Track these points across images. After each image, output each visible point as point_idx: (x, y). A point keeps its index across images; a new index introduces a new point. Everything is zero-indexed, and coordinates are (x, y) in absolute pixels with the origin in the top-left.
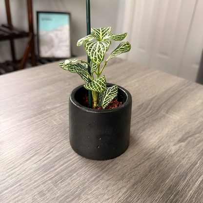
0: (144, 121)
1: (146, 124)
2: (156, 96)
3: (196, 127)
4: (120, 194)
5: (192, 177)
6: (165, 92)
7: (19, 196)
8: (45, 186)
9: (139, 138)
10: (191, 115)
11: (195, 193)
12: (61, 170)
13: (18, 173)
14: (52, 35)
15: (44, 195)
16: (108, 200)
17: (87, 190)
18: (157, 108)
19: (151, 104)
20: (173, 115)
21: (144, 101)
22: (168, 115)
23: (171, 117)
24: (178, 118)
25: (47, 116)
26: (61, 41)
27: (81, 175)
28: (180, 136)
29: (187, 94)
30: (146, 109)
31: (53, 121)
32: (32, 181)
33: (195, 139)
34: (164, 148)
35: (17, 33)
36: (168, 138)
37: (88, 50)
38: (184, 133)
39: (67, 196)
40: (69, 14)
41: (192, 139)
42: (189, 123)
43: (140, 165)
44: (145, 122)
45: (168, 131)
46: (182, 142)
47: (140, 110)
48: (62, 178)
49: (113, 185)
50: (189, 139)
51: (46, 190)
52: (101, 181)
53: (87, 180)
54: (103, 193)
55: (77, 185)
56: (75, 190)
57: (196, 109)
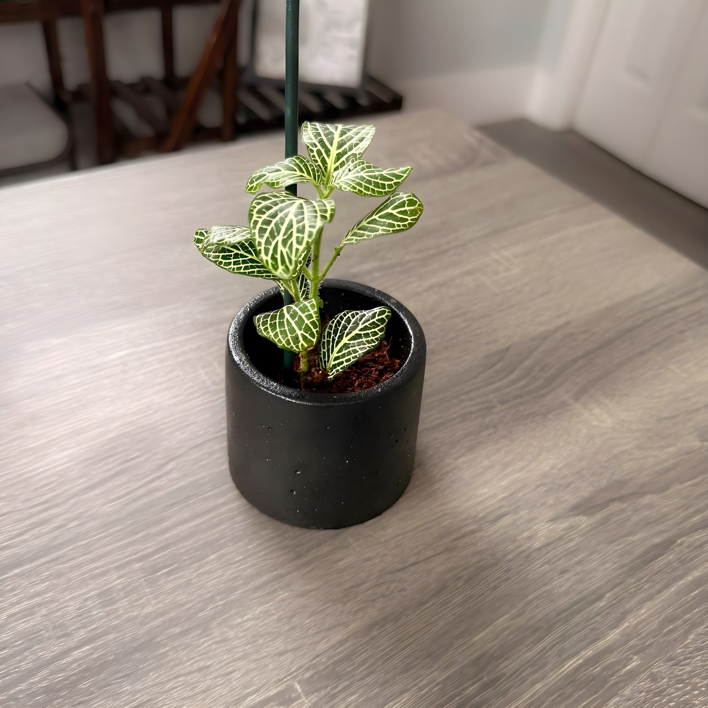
0: (484, 416)
1: (487, 428)
2: (567, 324)
3: (658, 468)
4: (323, 646)
5: (564, 638)
6: (607, 313)
7: (48, 590)
8: (121, 577)
9: (447, 473)
10: (659, 420)
11: (549, 693)
12: (178, 535)
13: (58, 522)
15: (113, 602)
16: (281, 654)
17: (232, 612)
18: (551, 372)
20: (597, 411)
21: (514, 340)
22: (578, 407)
23: (586, 415)
24: (609, 422)
25: (187, 348)
26: (333, 23)
27: (229, 563)
28: (586, 492)
30: (511, 372)
31: (199, 366)
32: (91, 556)
33: (635, 511)
34: (513, 524)
36: (543, 489)
37: (257, 231)
38: (604, 482)
39: (171, 619)
41: (622, 511)
43: (414, 564)
44: (487, 420)
45: (553, 468)
46: (584, 513)
47: (489, 372)
48: (174, 559)
49: (312, 615)
50: (615, 507)
51: (121, 589)
52: (281, 593)
53: (240, 582)
54: (275, 630)
55: (209, 592)
56: (200, 605)
57: (687, 399)
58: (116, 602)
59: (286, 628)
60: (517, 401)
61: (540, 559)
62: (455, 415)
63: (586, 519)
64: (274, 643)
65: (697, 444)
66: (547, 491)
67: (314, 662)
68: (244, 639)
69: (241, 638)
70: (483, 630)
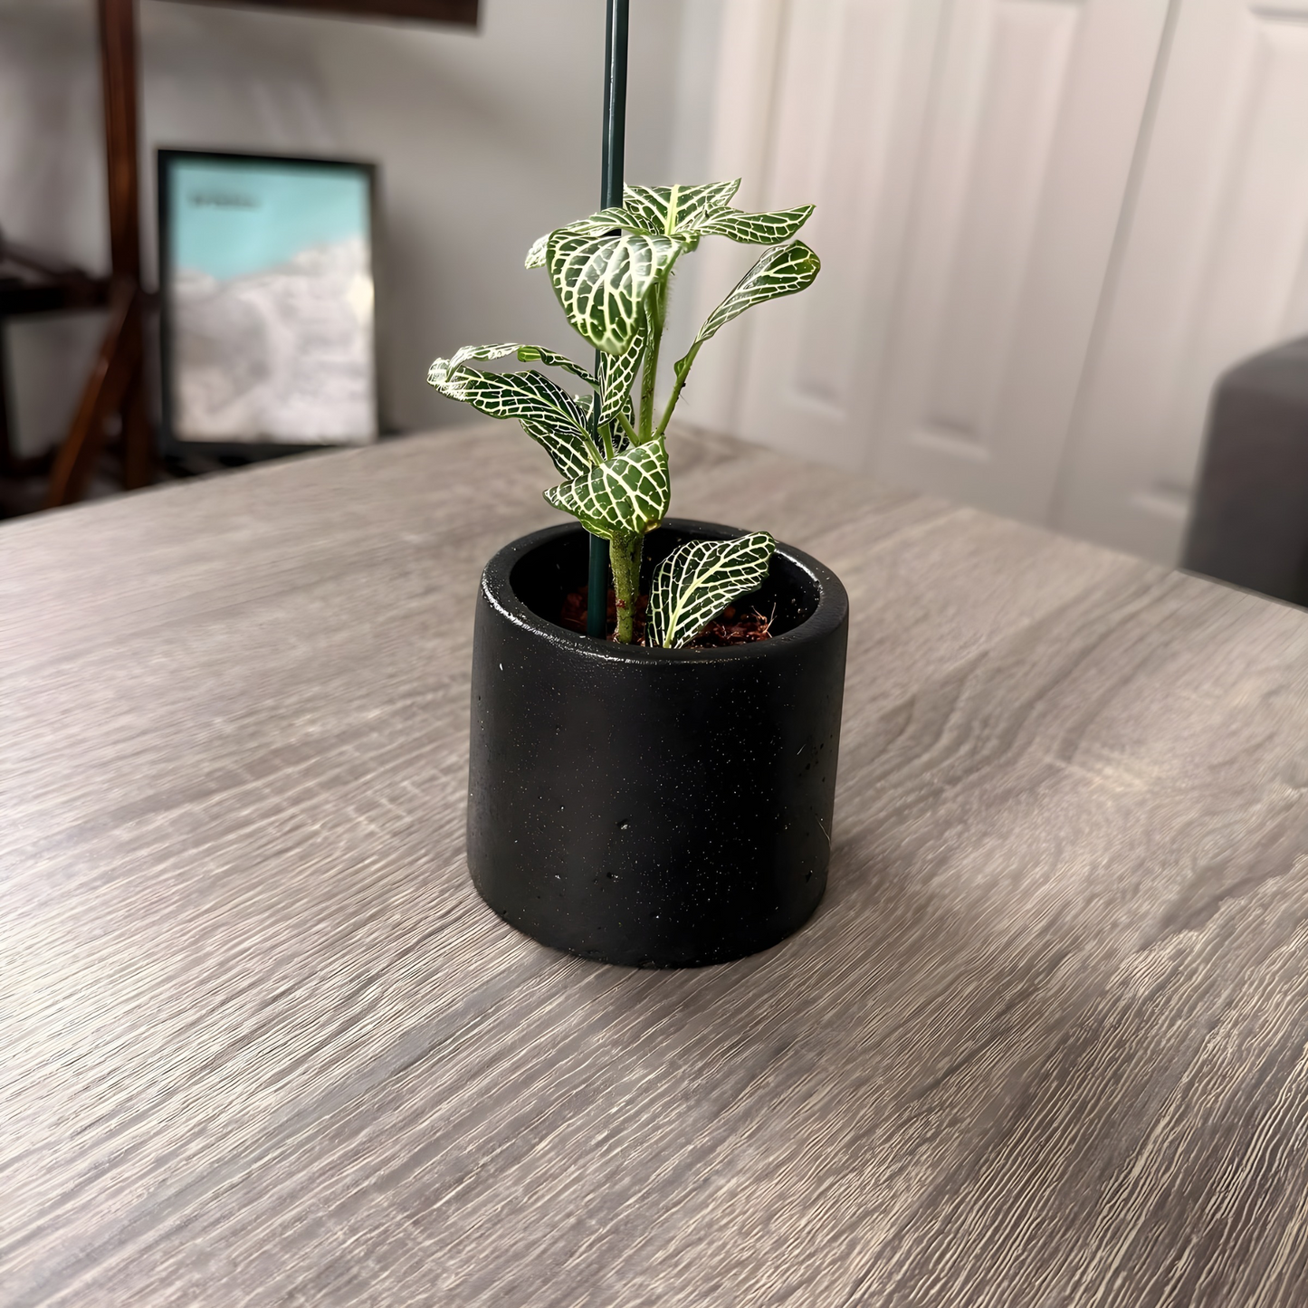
0: (934, 807)
1: (948, 824)
2: (984, 655)
3: (1257, 837)
4: (859, 1261)
5: (1283, 1135)
6: (1035, 634)
8: (353, 1231)
9: (924, 905)
10: (1214, 768)
12: (446, 1119)
13: (155, 1148)
14: (258, 299)
15: (357, 1285)
16: (783, 1297)
17: (637, 1243)
18: (1002, 726)
19: (961, 704)
20: (1109, 771)
21: (914, 688)
22: (1075, 770)
23: (1098, 780)
24: (1139, 785)
25: (311, 783)
26: (312, 340)
27: (582, 1152)
28: (1171, 894)
29: (1166, 644)
30: (938, 735)
31: (350, 810)
32: (265, 1201)
33: (1265, 907)
34: (1084, 967)
35: (30, 277)
38: (1189, 874)
39: (510, 1289)
40: (367, 170)
41: (1244, 911)
42: (1211, 813)
43: (951, 1071)
44: (942, 812)
45: (1094, 867)
46: (1187, 925)
47: (901, 740)
48: (459, 1170)
49: (805, 1208)
50: (1228, 907)
51: (366, 1254)
52: (722, 1182)
53: (627, 1180)
54: (746, 1255)
55: (569, 1215)
56: (561, 1244)
57: (1234, 733)
58: (364, 1285)
59: (767, 1244)
60: (974, 777)
61: (1162, 1013)
62: (882, 814)
63: (1196, 934)
64: (757, 1282)
65: (1290, 793)
66: (1108, 904)
67: (857, 1296)
68: (690, 1289)
69: (682, 1289)
70: (1140, 1153)
